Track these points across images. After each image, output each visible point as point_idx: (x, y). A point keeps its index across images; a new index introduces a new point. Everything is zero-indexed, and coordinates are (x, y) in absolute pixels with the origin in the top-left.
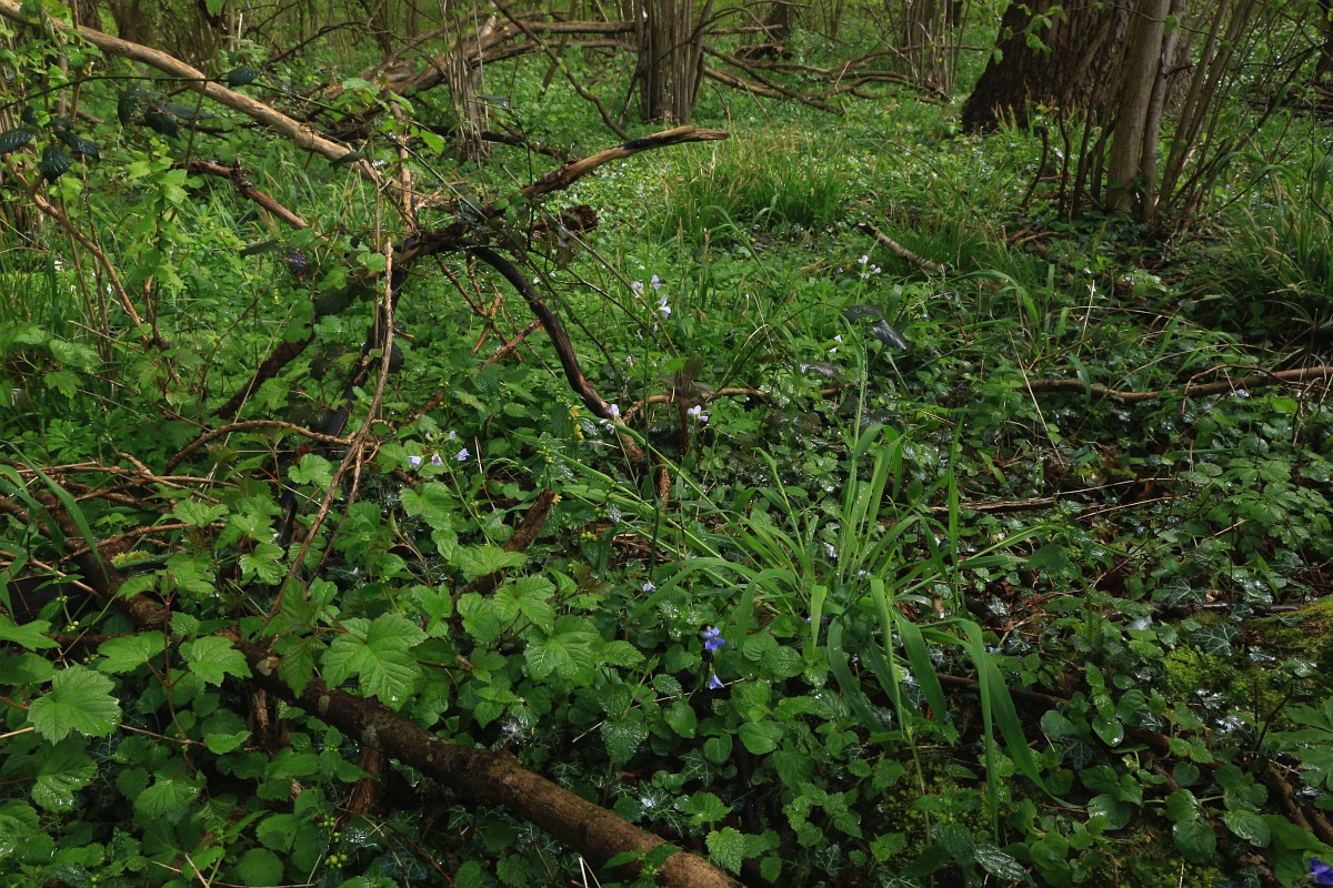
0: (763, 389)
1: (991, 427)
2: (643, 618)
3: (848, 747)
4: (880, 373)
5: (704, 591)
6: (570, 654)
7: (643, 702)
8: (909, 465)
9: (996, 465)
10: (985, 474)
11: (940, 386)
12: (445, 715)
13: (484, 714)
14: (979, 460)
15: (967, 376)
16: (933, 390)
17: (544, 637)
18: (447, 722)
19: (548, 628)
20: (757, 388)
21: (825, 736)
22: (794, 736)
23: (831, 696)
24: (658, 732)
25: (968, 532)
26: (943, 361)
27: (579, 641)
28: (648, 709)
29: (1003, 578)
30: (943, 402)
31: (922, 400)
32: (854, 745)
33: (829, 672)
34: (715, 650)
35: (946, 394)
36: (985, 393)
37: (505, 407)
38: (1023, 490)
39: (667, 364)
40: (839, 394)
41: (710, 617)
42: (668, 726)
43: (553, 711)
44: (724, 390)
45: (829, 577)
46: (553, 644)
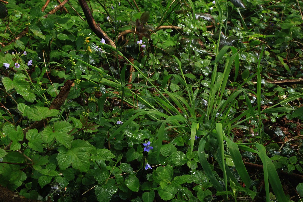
0: (179, 26)
1: (284, 44)
2: (117, 136)
3: (207, 197)
4: (234, 17)
5: (147, 122)
6: (79, 157)
7: (116, 175)
8: (244, 63)
9: (285, 61)
10: (280, 66)
11: (261, 24)
12: (25, 182)
13: (43, 181)
14: (277, 60)
15: (275, 19)
16: (258, 26)
17: (66, 150)
18: (26, 185)
19: (68, 146)
20: (177, 25)
21: (197, 192)
22: (181, 193)
23: (200, 174)
24: (122, 189)
25: (269, 94)
26: (264, 12)
27: (83, 151)
28: (118, 179)
29: (284, 116)
30: (263, 31)
31: (253, 31)
32: (210, 196)
33: (199, 163)
34: (149, 152)
35: (263, 28)
36: (283, 28)
37: (58, 35)
38: (297, 74)
39: (135, 15)
40: (214, 28)
41: (148, 136)
42: (126, 186)
43: (75, 179)
44: (161, 27)
45: (202, 117)
46: (71, 153)
